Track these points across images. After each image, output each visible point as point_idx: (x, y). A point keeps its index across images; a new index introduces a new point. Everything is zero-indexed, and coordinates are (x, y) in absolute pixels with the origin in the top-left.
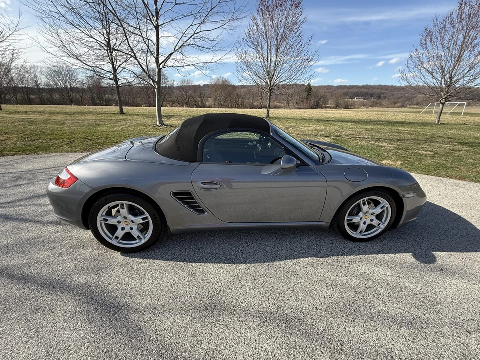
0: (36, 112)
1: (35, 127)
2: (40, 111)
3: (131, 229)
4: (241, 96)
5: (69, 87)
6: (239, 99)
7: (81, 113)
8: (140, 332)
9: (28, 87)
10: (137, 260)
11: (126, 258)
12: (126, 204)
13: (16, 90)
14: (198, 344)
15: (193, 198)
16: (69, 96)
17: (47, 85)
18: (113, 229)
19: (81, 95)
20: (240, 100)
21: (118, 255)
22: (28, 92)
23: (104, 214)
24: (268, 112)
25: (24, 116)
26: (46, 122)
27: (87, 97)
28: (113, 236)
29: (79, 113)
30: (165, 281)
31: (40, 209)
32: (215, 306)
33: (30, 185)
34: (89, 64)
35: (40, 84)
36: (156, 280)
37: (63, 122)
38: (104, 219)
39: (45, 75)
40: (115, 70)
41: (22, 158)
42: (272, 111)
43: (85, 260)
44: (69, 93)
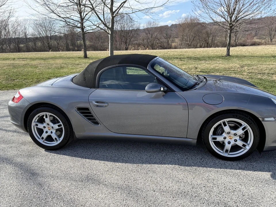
0: (21, 58)
1: (16, 70)
2: (24, 57)
3: (52, 132)
4: (211, 34)
5: (49, 35)
6: (209, 37)
7: (53, 58)
8: (40, 185)
9: (19, 38)
10: (53, 154)
11: (47, 152)
12: (48, 114)
13: (11, 40)
14: (68, 194)
15: (90, 113)
16: (48, 44)
17: (32, 35)
18: (41, 131)
19: (58, 42)
20: (211, 38)
21: (43, 150)
22: (18, 42)
23: (36, 121)
24: (228, 50)
25: (12, 62)
26: (25, 66)
27: (62, 43)
28: (41, 136)
29: (52, 58)
30: (64, 166)
31: (7, 123)
32: (88, 181)
33: (4, 109)
34: (62, 16)
35: (28, 34)
36: (59, 165)
37: (37, 66)
38: (36, 124)
39: (31, 27)
40: (82, 19)
41: (4, 92)
42: (231, 49)
43: (23, 151)
44: (48, 41)
